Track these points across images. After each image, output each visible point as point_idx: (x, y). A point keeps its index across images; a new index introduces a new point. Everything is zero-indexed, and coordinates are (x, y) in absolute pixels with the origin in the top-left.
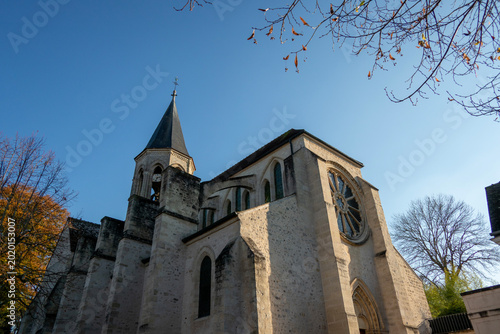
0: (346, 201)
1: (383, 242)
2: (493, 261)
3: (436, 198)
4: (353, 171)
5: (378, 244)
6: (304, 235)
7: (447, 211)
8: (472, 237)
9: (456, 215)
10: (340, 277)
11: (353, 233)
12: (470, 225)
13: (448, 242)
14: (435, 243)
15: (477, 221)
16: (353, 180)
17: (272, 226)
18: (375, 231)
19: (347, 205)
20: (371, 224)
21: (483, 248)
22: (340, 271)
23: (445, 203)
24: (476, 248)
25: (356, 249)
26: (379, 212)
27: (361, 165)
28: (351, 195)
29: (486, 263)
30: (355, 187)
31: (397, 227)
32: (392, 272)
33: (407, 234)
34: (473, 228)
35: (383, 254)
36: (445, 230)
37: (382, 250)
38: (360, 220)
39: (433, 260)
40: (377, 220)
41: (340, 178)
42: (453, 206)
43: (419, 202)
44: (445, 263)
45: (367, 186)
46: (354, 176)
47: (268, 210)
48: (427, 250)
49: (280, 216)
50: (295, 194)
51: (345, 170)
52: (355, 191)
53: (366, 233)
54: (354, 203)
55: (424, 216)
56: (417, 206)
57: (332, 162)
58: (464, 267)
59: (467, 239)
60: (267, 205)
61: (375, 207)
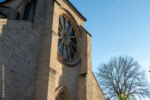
0: (69, 38)
1: (86, 67)
2: (144, 95)
3: (125, 57)
4: (79, 22)
5: (83, 68)
6: (31, 49)
7: (128, 66)
8: (138, 81)
9: (132, 68)
10: (49, 81)
11: (69, 58)
12: (138, 75)
13: (125, 82)
14: (118, 81)
15: (142, 74)
16: (78, 26)
17: (5, 35)
18: (83, 60)
19: (69, 40)
20: (82, 56)
21: (142, 88)
22: (50, 78)
23: (128, 61)
24: (138, 87)
25: (68, 68)
26: (88, 49)
27: (85, 20)
28: (74, 35)
29: (141, 96)
30: (78, 31)
31: (101, 70)
32: (87, 86)
33: (105, 74)
34: (139, 76)
35: (85, 75)
36: (125, 75)
37: (85, 72)
38: (76, 52)
39: (115, 90)
40: (86, 54)
41: (69, 22)
42: (132, 63)
43: (115, 58)
44: (121, 93)
45: (85, 32)
46: (79, 24)
47: (5, 23)
48: (113, 85)
49: (15, 31)
50: (33, 21)
51: (74, 19)
52: (77, 33)
53: (77, 60)
54: (74, 40)
55: (116, 66)
56: (114, 60)
57: (66, 10)
58: (130, 96)
59: (135, 82)
60: (6, 20)
61: (86, 46)
